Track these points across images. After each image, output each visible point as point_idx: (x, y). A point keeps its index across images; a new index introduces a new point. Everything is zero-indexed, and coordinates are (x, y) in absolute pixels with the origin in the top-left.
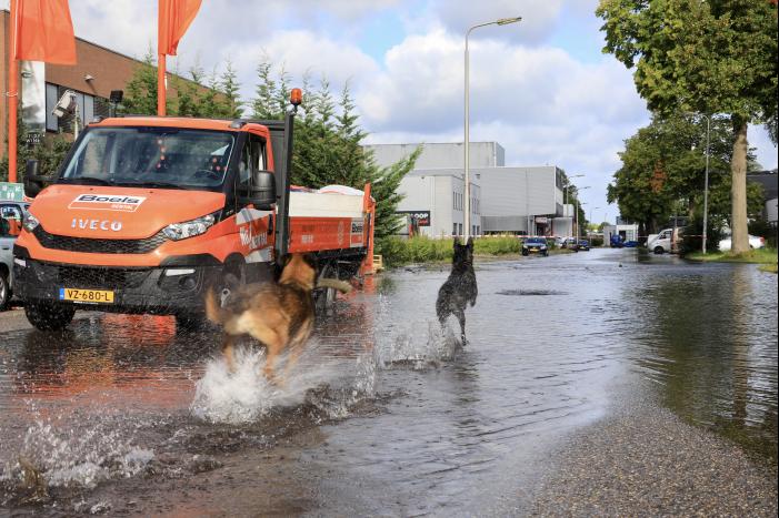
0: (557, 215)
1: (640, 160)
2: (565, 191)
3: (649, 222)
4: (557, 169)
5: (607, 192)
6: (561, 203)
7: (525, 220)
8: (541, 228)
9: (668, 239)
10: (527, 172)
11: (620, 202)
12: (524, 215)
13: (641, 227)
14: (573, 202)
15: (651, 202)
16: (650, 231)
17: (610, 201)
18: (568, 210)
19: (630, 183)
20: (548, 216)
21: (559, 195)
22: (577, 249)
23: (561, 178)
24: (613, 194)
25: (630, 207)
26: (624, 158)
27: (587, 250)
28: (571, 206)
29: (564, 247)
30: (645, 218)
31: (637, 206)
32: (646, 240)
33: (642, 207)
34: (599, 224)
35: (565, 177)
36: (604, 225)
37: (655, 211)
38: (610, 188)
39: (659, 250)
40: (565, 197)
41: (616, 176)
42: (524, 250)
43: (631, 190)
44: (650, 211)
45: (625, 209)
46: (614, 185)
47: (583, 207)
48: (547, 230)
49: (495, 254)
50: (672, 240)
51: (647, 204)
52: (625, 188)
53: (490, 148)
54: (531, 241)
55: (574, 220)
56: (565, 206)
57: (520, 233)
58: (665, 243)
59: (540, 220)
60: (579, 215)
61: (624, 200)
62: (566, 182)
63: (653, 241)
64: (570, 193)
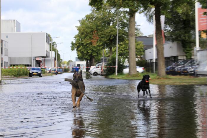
0: (47, 56)
1: (86, 30)
2: (50, 44)
3: (91, 60)
4: (47, 34)
5: (71, 45)
6: (48, 50)
7: (31, 59)
8: (38, 63)
9: (100, 68)
10: (32, 35)
11: (77, 50)
12: (31, 56)
13: (87, 63)
14: (54, 50)
15: (92, 50)
16: (91, 65)
17: (72, 50)
18: (52, 54)
19: (82, 41)
20: (42, 57)
21: (47, 47)
22: (56, 73)
23: (48, 38)
24: (73, 46)
25: (82, 53)
26: (79, 29)
27: (61, 73)
28: (53, 52)
29: (50, 72)
30: (89, 58)
31: (85, 52)
32: (89, 69)
33: (88, 53)
34: (67, 61)
35: (50, 38)
36: (70, 61)
37: (94, 55)
38: (73, 43)
39: (96, 74)
40: (50, 48)
41: (75, 37)
42: (30, 73)
43: (83, 44)
44: (91, 55)
45: (80, 54)
46: (74, 42)
47: (59, 53)
48: (42, 64)
49: (15, 76)
50: (101, 69)
51: (90, 51)
52: (79, 43)
53: (13, 23)
54: (34, 69)
55: (55, 59)
56: (50, 52)
57: (28, 65)
58: (99, 71)
59: (38, 59)
60: (58, 57)
61: (79, 49)
62: (51, 40)
63: (93, 69)
64: (53, 46)
